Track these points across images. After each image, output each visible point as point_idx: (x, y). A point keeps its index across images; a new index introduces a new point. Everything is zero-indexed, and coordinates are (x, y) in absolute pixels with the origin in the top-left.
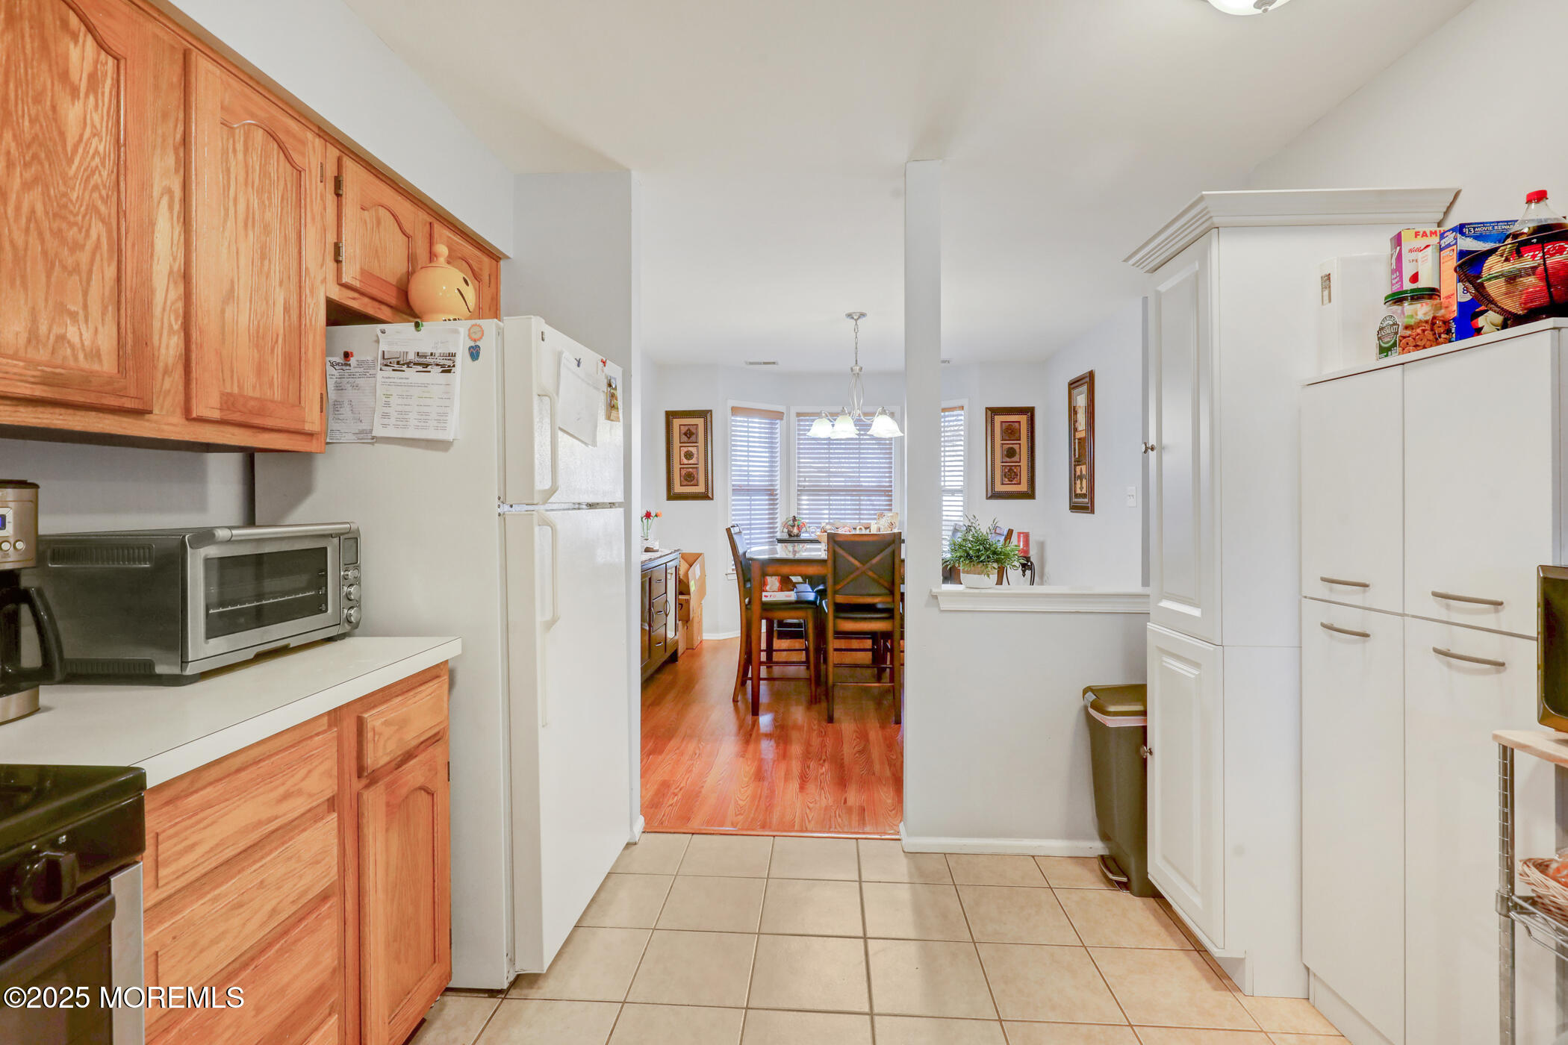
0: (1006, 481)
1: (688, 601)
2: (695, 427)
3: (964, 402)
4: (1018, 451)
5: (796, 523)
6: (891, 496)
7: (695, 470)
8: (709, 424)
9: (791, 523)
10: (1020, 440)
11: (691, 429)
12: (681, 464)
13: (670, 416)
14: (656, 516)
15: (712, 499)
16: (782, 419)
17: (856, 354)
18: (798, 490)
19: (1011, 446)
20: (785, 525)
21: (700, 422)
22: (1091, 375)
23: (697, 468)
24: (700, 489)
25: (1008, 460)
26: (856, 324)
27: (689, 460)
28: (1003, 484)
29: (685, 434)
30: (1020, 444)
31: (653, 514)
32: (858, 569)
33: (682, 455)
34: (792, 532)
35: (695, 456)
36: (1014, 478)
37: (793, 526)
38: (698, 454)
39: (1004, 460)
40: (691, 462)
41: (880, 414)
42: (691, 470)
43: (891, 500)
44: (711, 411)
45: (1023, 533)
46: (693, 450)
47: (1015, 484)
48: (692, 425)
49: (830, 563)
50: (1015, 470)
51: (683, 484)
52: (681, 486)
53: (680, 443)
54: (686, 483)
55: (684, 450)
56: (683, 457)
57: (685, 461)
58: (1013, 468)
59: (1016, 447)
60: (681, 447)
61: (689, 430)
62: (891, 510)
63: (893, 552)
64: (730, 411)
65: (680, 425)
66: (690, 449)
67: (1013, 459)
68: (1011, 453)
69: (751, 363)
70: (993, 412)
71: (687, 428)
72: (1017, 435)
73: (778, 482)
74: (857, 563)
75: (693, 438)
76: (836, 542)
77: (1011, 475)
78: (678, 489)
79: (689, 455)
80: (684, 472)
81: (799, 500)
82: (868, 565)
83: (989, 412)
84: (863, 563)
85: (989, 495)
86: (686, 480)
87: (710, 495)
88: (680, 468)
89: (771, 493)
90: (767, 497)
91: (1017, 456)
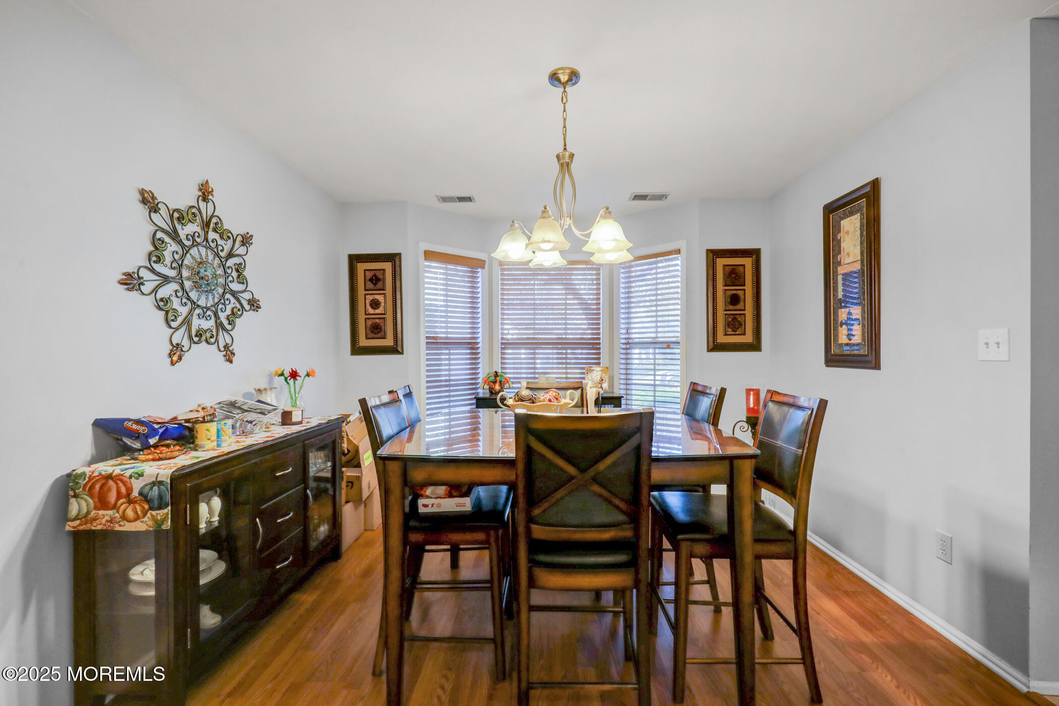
0: (730, 331)
1: (359, 479)
2: (382, 272)
3: (681, 244)
4: (742, 297)
5: (498, 379)
6: (599, 349)
7: (382, 320)
8: (397, 269)
9: (492, 379)
10: (744, 285)
11: (377, 274)
12: (366, 314)
13: (354, 260)
14: (308, 375)
15: (402, 353)
16: (483, 267)
17: (565, 135)
18: (502, 344)
19: (735, 292)
20: (486, 381)
21: (387, 266)
22: (875, 184)
23: (384, 318)
24: (389, 342)
25: (732, 307)
26: (565, 91)
27: (375, 309)
28: (726, 335)
29: (371, 280)
30: (744, 290)
31: (302, 372)
32: (571, 478)
33: (368, 304)
34: (493, 389)
35: (382, 304)
36: (738, 328)
37: (495, 382)
38: (385, 302)
39: (727, 308)
40: (377, 311)
41: (603, 217)
42: (377, 321)
43: (599, 354)
44: (400, 254)
45: (753, 390)
46: (380, 298)
47: (739, 335)
48: (379, 270)
49: (521, 466)
50: (739, 319)
51: (369, 336)
52: (366, 339)
53: (365, 290)
54: (371, 335)
55: (370, 298)
56: (368, 307)
57: (371, 311)
58: (737, 316)
59: (741, 293)
60: (365, 295)
61: (375, 275)
62: (599, 364)
63: (638, 448)
64: (422, 256)
65: (365, 270)
66: (377, 297)
67: (738, 307)
68: (734, 300)
69: (445, 199)
70: (714, 255)
71: (372, 273)
72: (742, 280)
73: (480, 335)
74: (571, 470)
75: (380, 285)
76: (531, 431)
77: (735, 324)
78: (363, 342)
79: (375, 304)
80: (369, 323)
81: (503, 353)
82: (591, 472)
83: (711, 255)
84: (583, 471)
85: (711, 346)
86: (372, 332)
87: (400, 350)
88: (366, 319)
89: (472, 345)
90: (469, 351)
91: (742, 303)
